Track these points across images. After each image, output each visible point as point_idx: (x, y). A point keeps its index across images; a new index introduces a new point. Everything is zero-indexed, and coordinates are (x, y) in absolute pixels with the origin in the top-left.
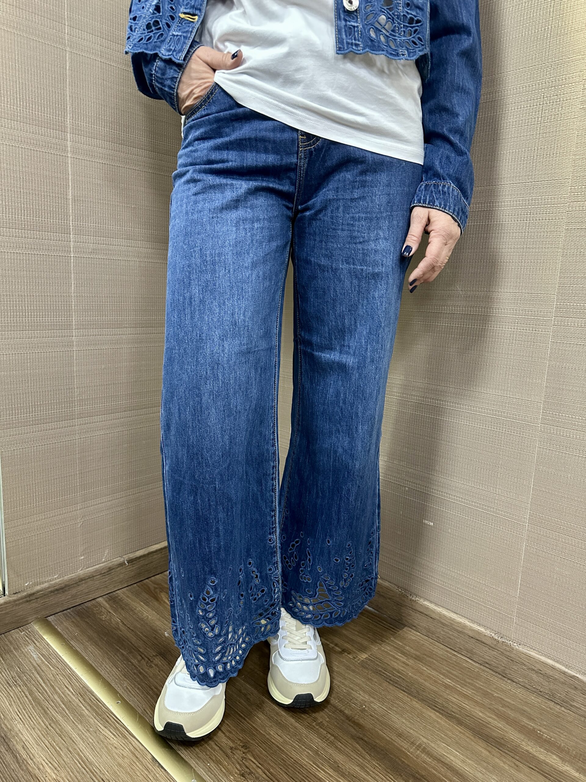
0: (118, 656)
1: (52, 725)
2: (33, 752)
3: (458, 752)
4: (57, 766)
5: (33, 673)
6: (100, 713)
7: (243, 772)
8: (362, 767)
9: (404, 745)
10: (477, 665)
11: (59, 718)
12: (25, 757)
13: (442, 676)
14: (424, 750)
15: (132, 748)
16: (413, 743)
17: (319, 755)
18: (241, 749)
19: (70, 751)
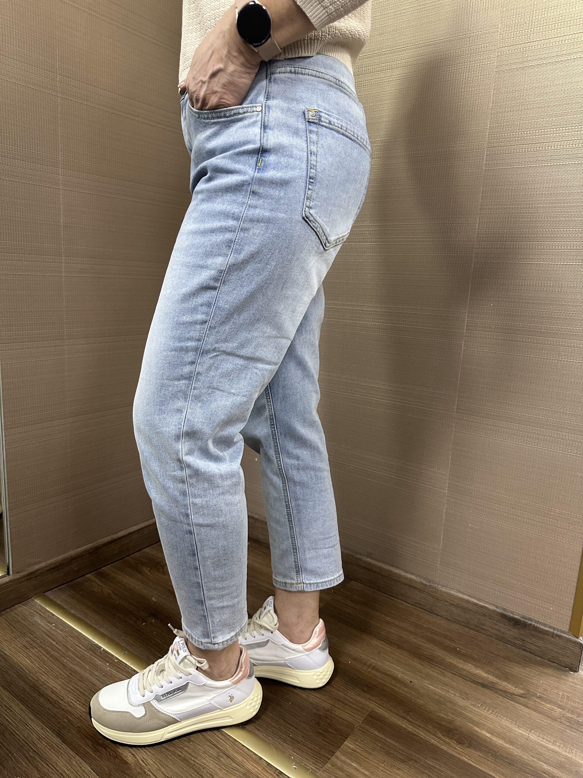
0: (116, 619)
2: (61, 695)
5: (45, 637)
6: (112, 662)
9: (359, 666)
13: (384, 616)
14: (374, 668)
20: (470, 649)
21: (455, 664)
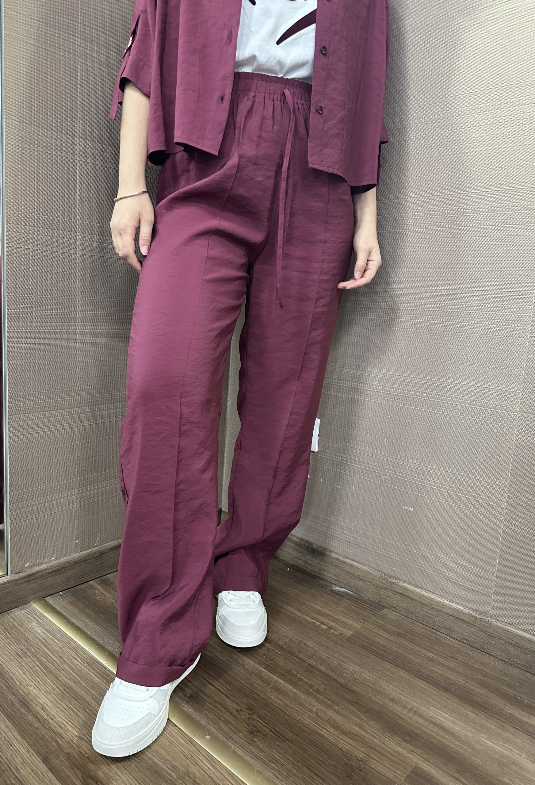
1: (68, 691)
2: (52, 713)
5: (40, 646)
7: (251, 730)
8: (361, 727)
9: (397, 708)
10: (456, 641)
13: (424, 651)
14: (416, 713)
16: (404, 707)
17: (319, 716)
18: (246, 711)
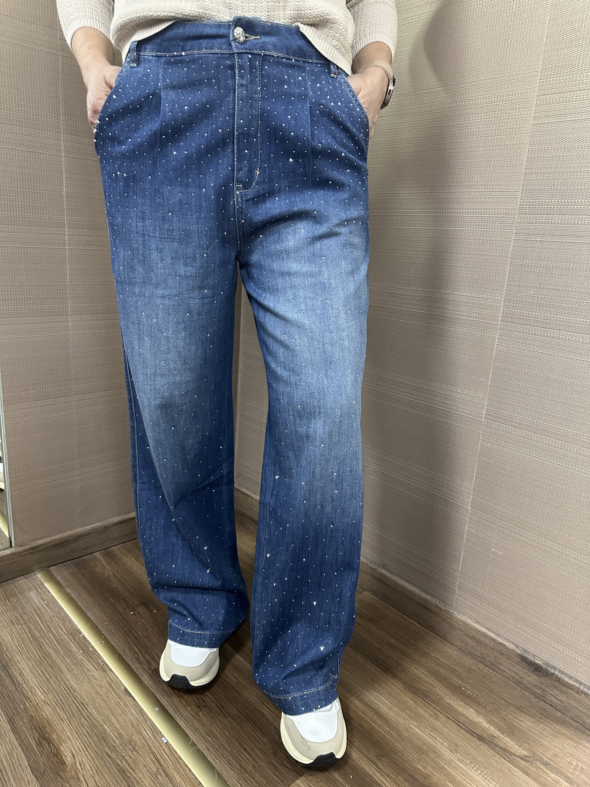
0: (107, 604)
1: (46, 658)
2: (27, 678)
3: (388, 701)
4: (45, 689)
5: (33, 615)
6: (86, 650)
7: (199, 704)
11: (51, 652)
12: (21, 682)
15: (110, 681)
19: (58, 680)
20: (478, 691)
21: (455, 706)
